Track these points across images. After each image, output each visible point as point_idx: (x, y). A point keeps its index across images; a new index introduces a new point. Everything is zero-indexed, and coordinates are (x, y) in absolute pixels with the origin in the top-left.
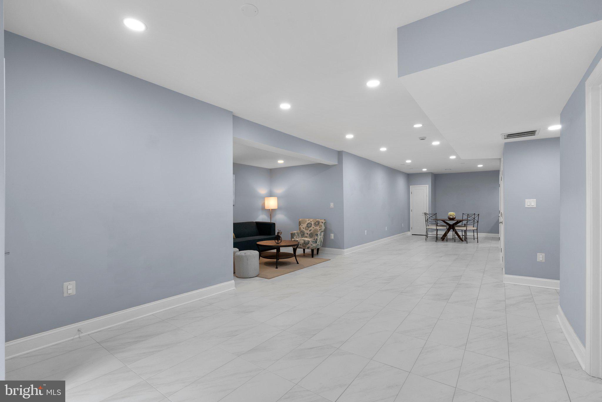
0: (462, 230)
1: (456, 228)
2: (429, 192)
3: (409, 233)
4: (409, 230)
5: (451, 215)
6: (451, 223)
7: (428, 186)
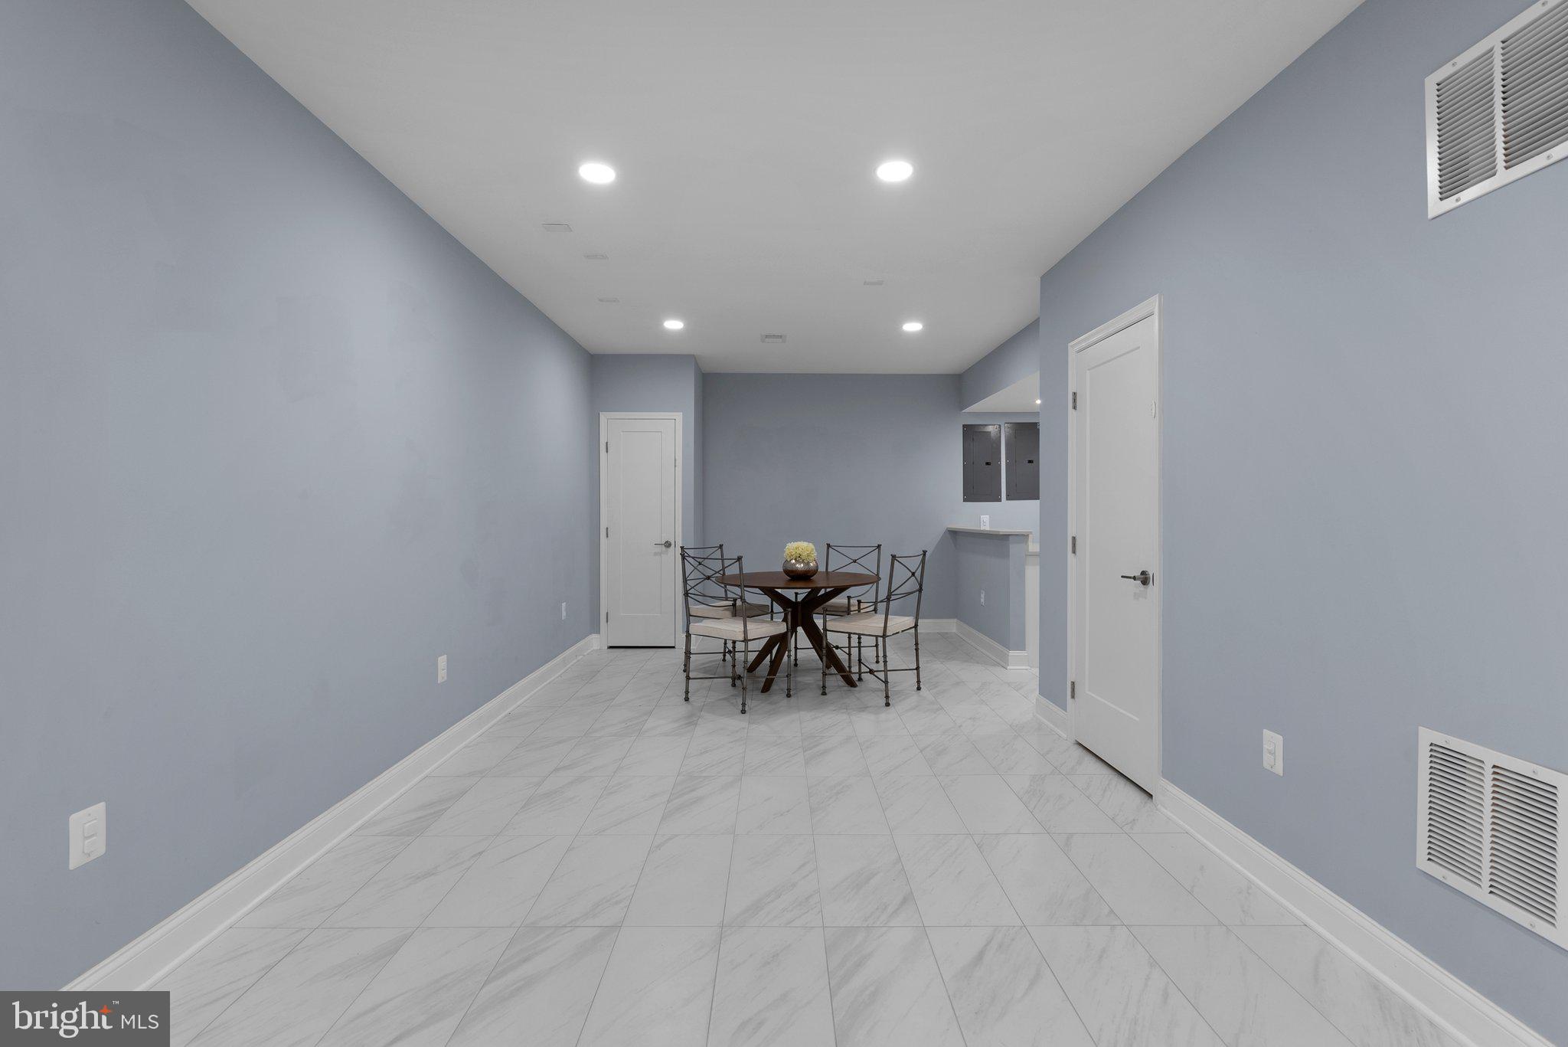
0: (850, 634)
1: (819, 621)
2: (685, 446)
3: (595, 643)
4: (595, 628)
5: (799, 558)
6: (796, 594)
7: (679, 416)
